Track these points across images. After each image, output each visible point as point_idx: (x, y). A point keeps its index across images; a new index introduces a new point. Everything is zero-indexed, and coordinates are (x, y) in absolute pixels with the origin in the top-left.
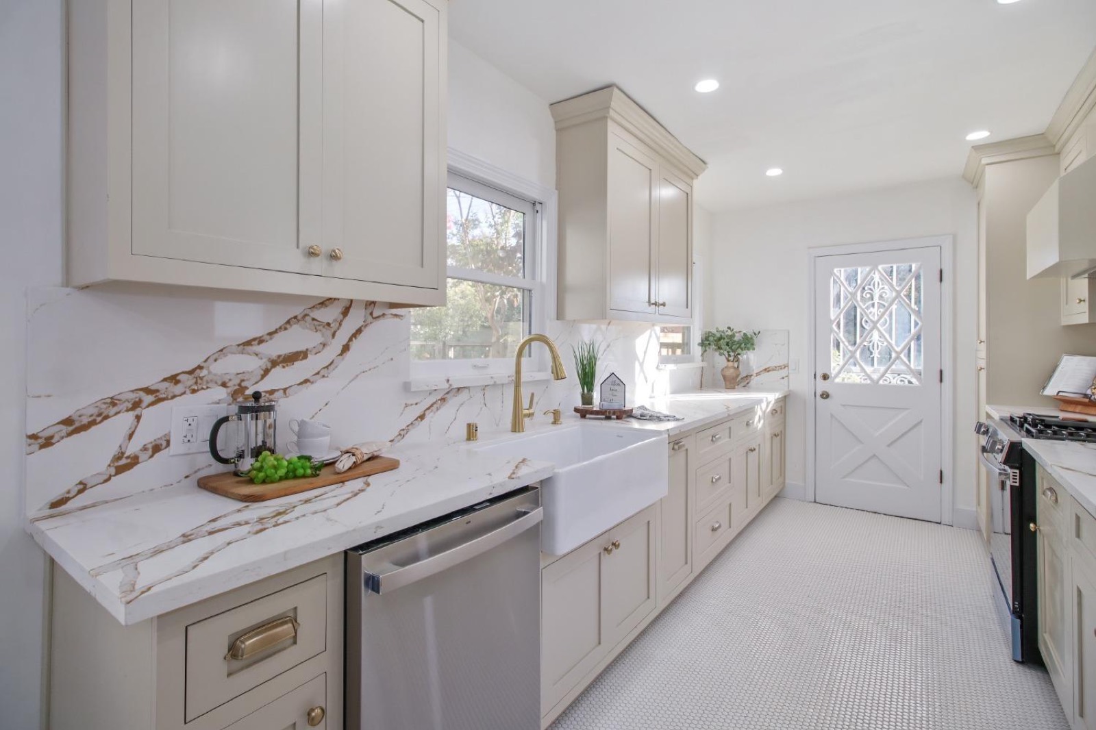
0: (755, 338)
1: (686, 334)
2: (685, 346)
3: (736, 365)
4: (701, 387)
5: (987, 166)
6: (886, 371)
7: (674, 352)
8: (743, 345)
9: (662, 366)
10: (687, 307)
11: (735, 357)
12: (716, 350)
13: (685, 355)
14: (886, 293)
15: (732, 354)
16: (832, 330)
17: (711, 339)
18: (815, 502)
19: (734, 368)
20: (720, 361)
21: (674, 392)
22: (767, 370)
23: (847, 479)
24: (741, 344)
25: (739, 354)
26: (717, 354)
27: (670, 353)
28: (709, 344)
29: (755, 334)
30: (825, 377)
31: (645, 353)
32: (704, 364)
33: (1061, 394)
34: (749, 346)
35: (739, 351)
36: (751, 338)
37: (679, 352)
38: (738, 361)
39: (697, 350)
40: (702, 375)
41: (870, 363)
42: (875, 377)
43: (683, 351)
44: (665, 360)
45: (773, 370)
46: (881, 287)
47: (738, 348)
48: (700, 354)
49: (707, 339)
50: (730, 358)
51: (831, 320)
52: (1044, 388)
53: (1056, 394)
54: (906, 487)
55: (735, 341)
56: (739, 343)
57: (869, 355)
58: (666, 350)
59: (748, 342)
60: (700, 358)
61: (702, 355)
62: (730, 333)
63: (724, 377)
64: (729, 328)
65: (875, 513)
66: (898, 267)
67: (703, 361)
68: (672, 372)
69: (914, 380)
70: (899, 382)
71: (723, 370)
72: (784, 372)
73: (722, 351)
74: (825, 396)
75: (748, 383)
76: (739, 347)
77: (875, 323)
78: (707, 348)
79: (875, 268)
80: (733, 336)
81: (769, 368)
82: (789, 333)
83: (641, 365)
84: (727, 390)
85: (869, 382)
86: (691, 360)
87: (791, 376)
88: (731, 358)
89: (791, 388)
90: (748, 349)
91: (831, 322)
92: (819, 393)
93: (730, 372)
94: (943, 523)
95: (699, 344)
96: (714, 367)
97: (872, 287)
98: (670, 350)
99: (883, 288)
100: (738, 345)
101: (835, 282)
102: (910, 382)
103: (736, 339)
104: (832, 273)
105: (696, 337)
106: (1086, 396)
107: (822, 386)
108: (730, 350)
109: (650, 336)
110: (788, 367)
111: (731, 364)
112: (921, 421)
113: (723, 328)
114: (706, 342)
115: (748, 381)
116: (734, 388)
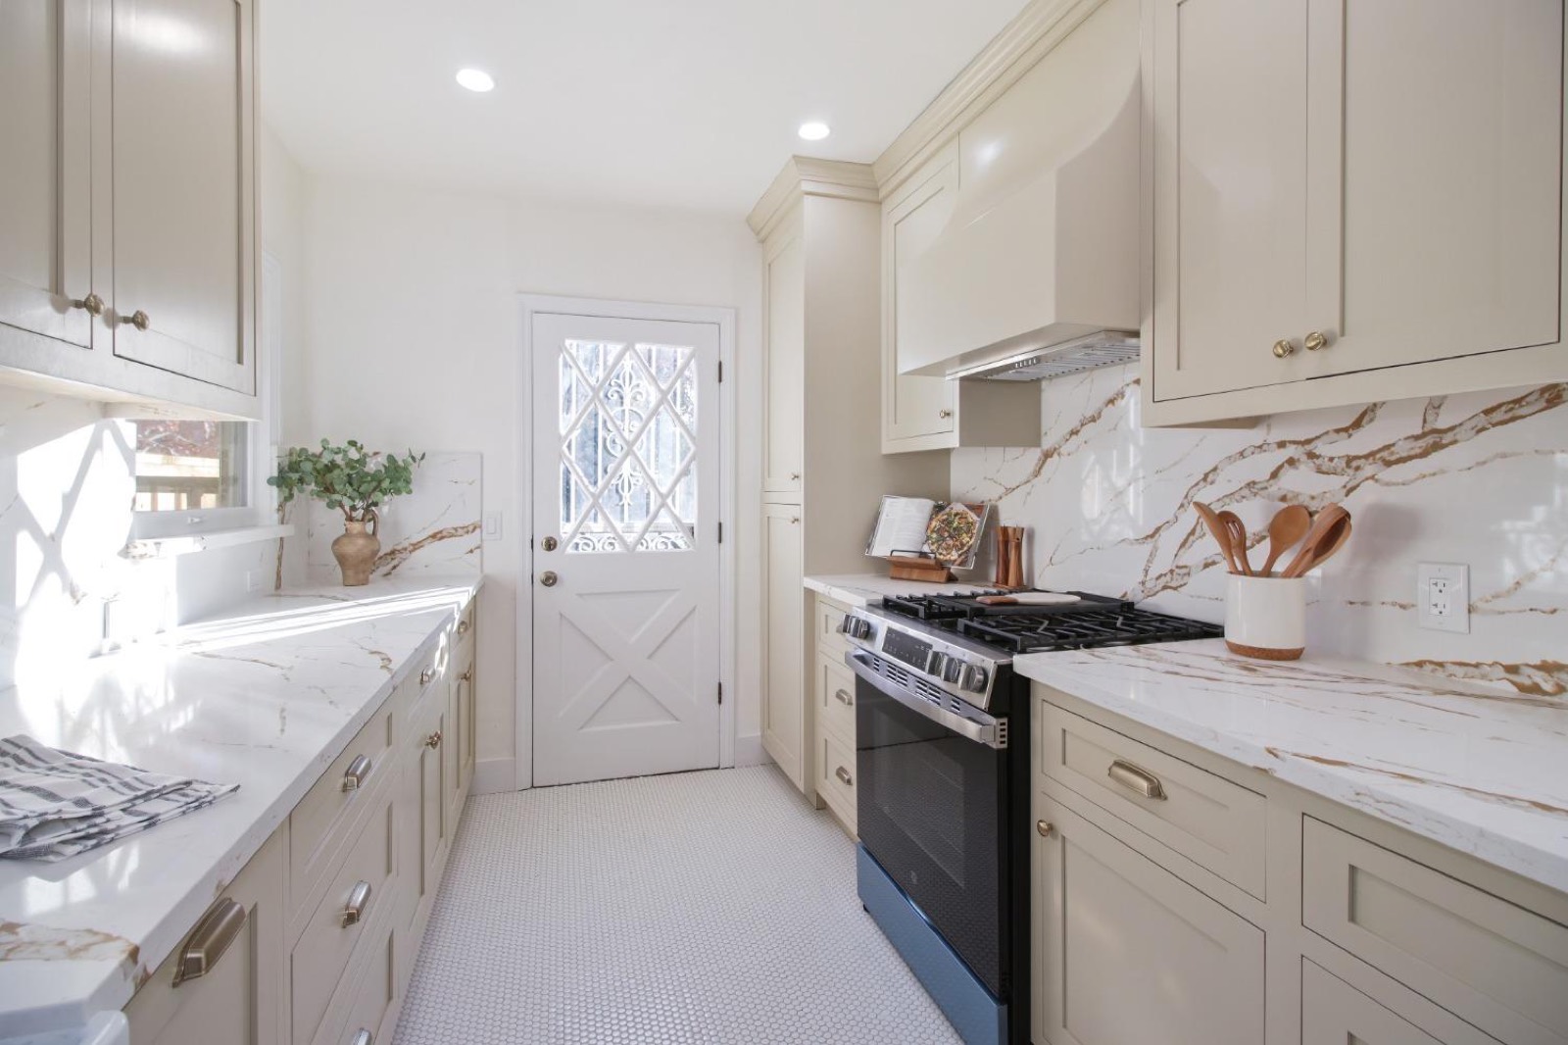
0: (413, 468)
1: (231, 455)
2: (228, 485)
3: (369, 527)
4: (278, 586)
5: (806, 196)
6: (646, 530)
7: (194, 502)
8: (386, 484)
9: (142, 546)
10: (240, 360)
11: (367, 509)
12: (319, 495)
13: (231, 510)
14: (640, 393)
15: (359, 504)
16: (561, 456)
17: (307, 467)
18: (533, 787)
19: (365, 535)
20: (329, 521)
21: (194, 616)
22: (437, 536)
23: (585, 730)
24: (380, 482)
25: (376, 504)
26: (321, 505)
27: (184, 505)
28: (301, 480)
29: (413, 458)
30: (551, 545)
31: (69, 500)
32: (286, 531)
33: (895, 554)
34: (401, 484)
35: (377, 496)
36: (406, 469)
37: (209, 500)
38: (374, 519)
39: (266, 498)
40: (280, 558)
41: (619, 516)
42: (630, 538)
43: (222, 500)
44: (156, 527)
45: (452, 536)
46: (634, 382)
47: (374, 490)
48: (275, 505)
49: (294, 467)
50: (354, 514)
51: (560, 437)
52: (869, 546)
53: (889, 554)
54: (675, 722)
55: (367, 474)
56: (377, 479)
57: (617, 502)
58: (172, 496)
59: (396, 476)
60: (276, 517)
61: (281, 507)
62: (354, 454)
63: (342, 559)
64: (353, 443)
65: (630, 778)
66: (659, 352)
67: (282, 522)
68: (185, 562)
69: (680, 542)
70: (661, 547)
71: (336, 542)
72: (471, 540)
73: (336, 497)
74: (550, 580)
75: (394, 567)
76: (378, 488)
77: (630, 444)
78: (295, 491)
79: (630, 346)
80: (362, 461)
81: (441, 532)
82: (482, 457)
83: (51, 544)
84: (349, 590)
85: (618, 548)
86: (248, 522)
87: (486, 545)
88: (359, 514)
89: (488, 570)
90: (398, 492)
91: (560, 439)
92: (539, 575)
93: (355, 547)
94: (721, 766)
95: (270, 481)
96: (310, 535)
97: (620, 382)
98: (184, 497)
99: (638, 386)
100: (374, 484)
101: (566, 365)
102: (675, 545)
103: (372, 466)
104: (561, 348)
105: (263, 461)
106: (923, 555)
107: (546, 562)
108: (355, 494)
109: (95, 445)
110: (481, 527)
111: (356, 527)
112: (694, 609)
113: (338, 441)
114: (291, 475)
115: (395, 562)
116: (365, 582)
